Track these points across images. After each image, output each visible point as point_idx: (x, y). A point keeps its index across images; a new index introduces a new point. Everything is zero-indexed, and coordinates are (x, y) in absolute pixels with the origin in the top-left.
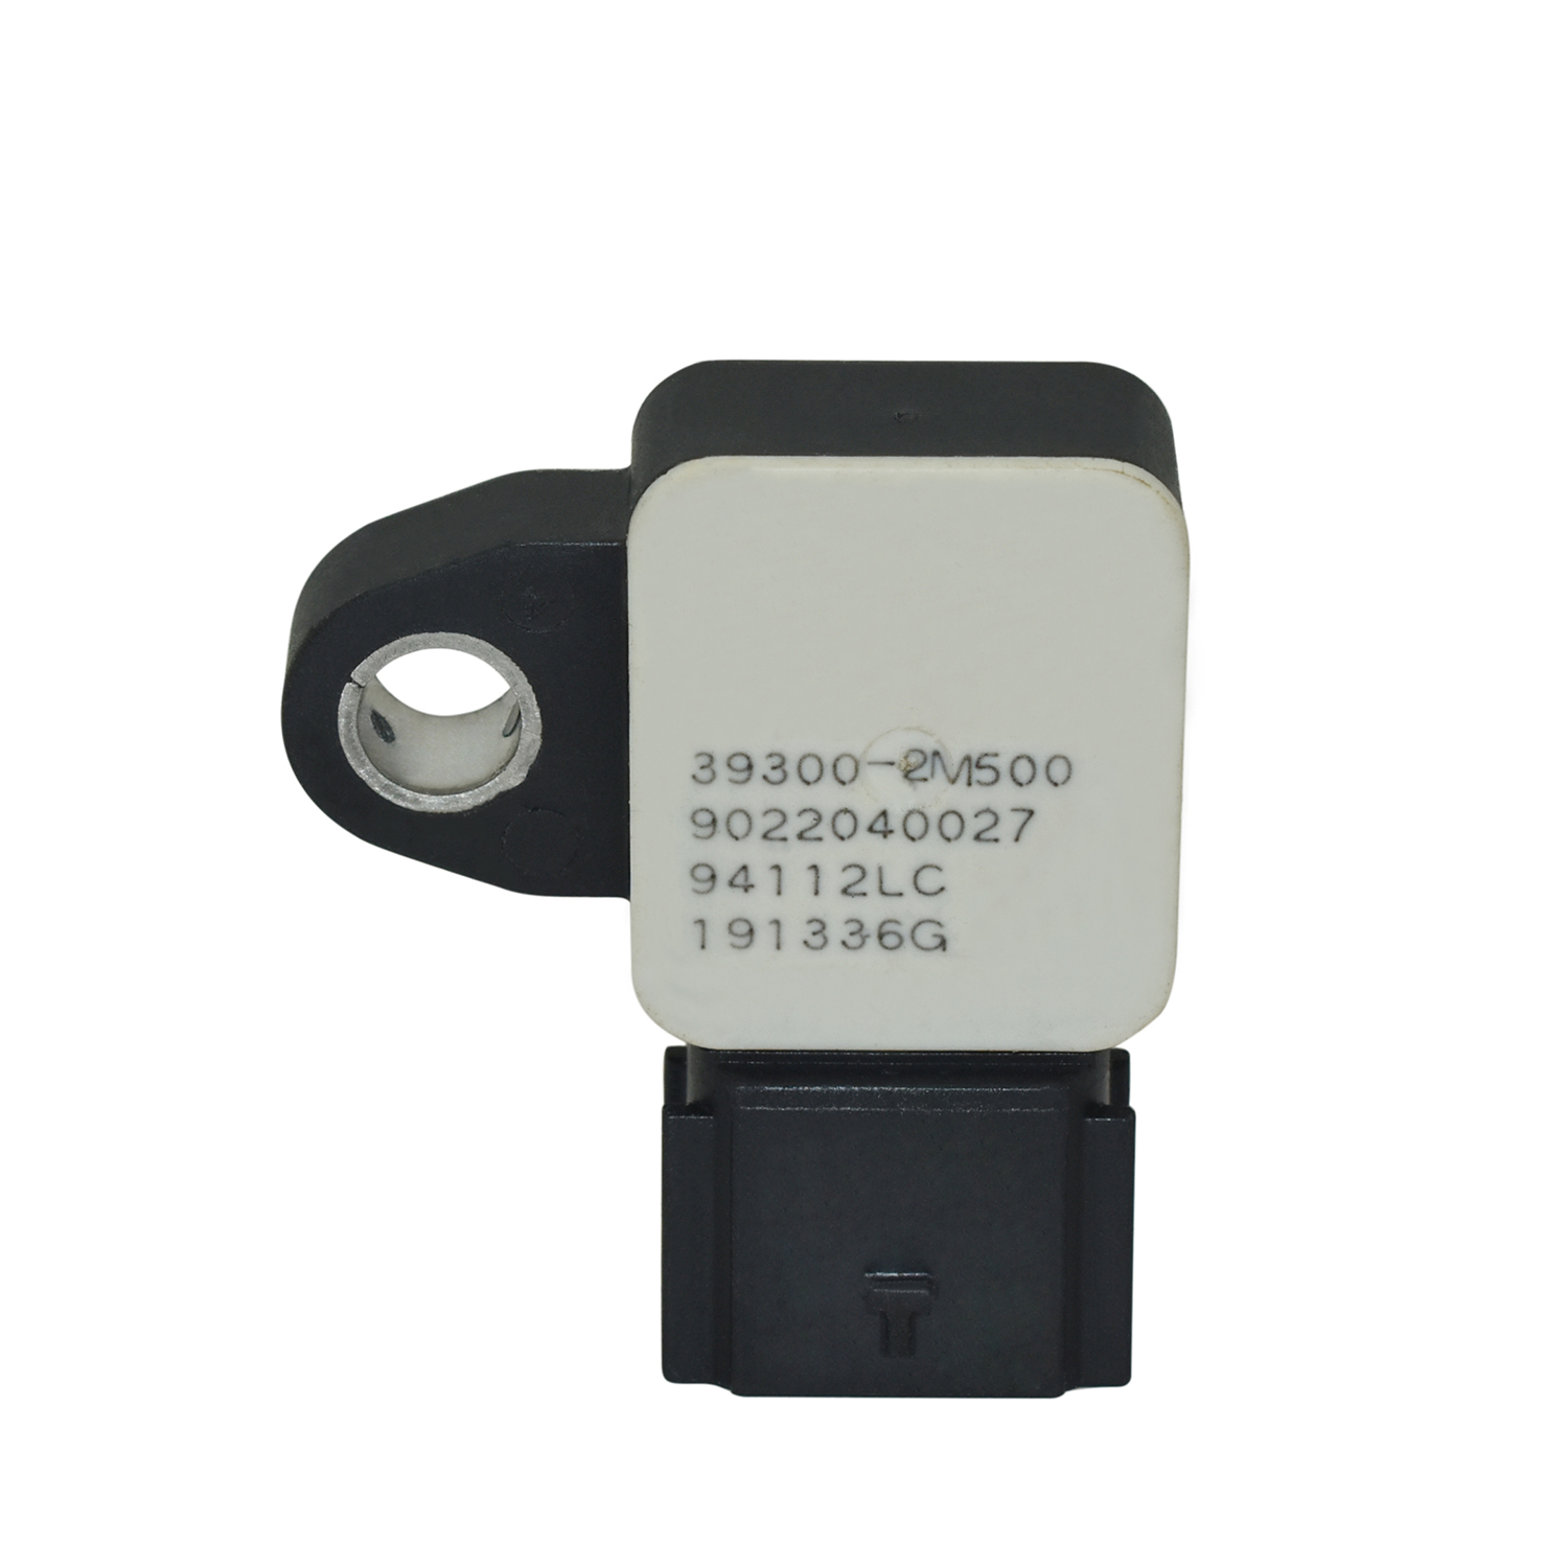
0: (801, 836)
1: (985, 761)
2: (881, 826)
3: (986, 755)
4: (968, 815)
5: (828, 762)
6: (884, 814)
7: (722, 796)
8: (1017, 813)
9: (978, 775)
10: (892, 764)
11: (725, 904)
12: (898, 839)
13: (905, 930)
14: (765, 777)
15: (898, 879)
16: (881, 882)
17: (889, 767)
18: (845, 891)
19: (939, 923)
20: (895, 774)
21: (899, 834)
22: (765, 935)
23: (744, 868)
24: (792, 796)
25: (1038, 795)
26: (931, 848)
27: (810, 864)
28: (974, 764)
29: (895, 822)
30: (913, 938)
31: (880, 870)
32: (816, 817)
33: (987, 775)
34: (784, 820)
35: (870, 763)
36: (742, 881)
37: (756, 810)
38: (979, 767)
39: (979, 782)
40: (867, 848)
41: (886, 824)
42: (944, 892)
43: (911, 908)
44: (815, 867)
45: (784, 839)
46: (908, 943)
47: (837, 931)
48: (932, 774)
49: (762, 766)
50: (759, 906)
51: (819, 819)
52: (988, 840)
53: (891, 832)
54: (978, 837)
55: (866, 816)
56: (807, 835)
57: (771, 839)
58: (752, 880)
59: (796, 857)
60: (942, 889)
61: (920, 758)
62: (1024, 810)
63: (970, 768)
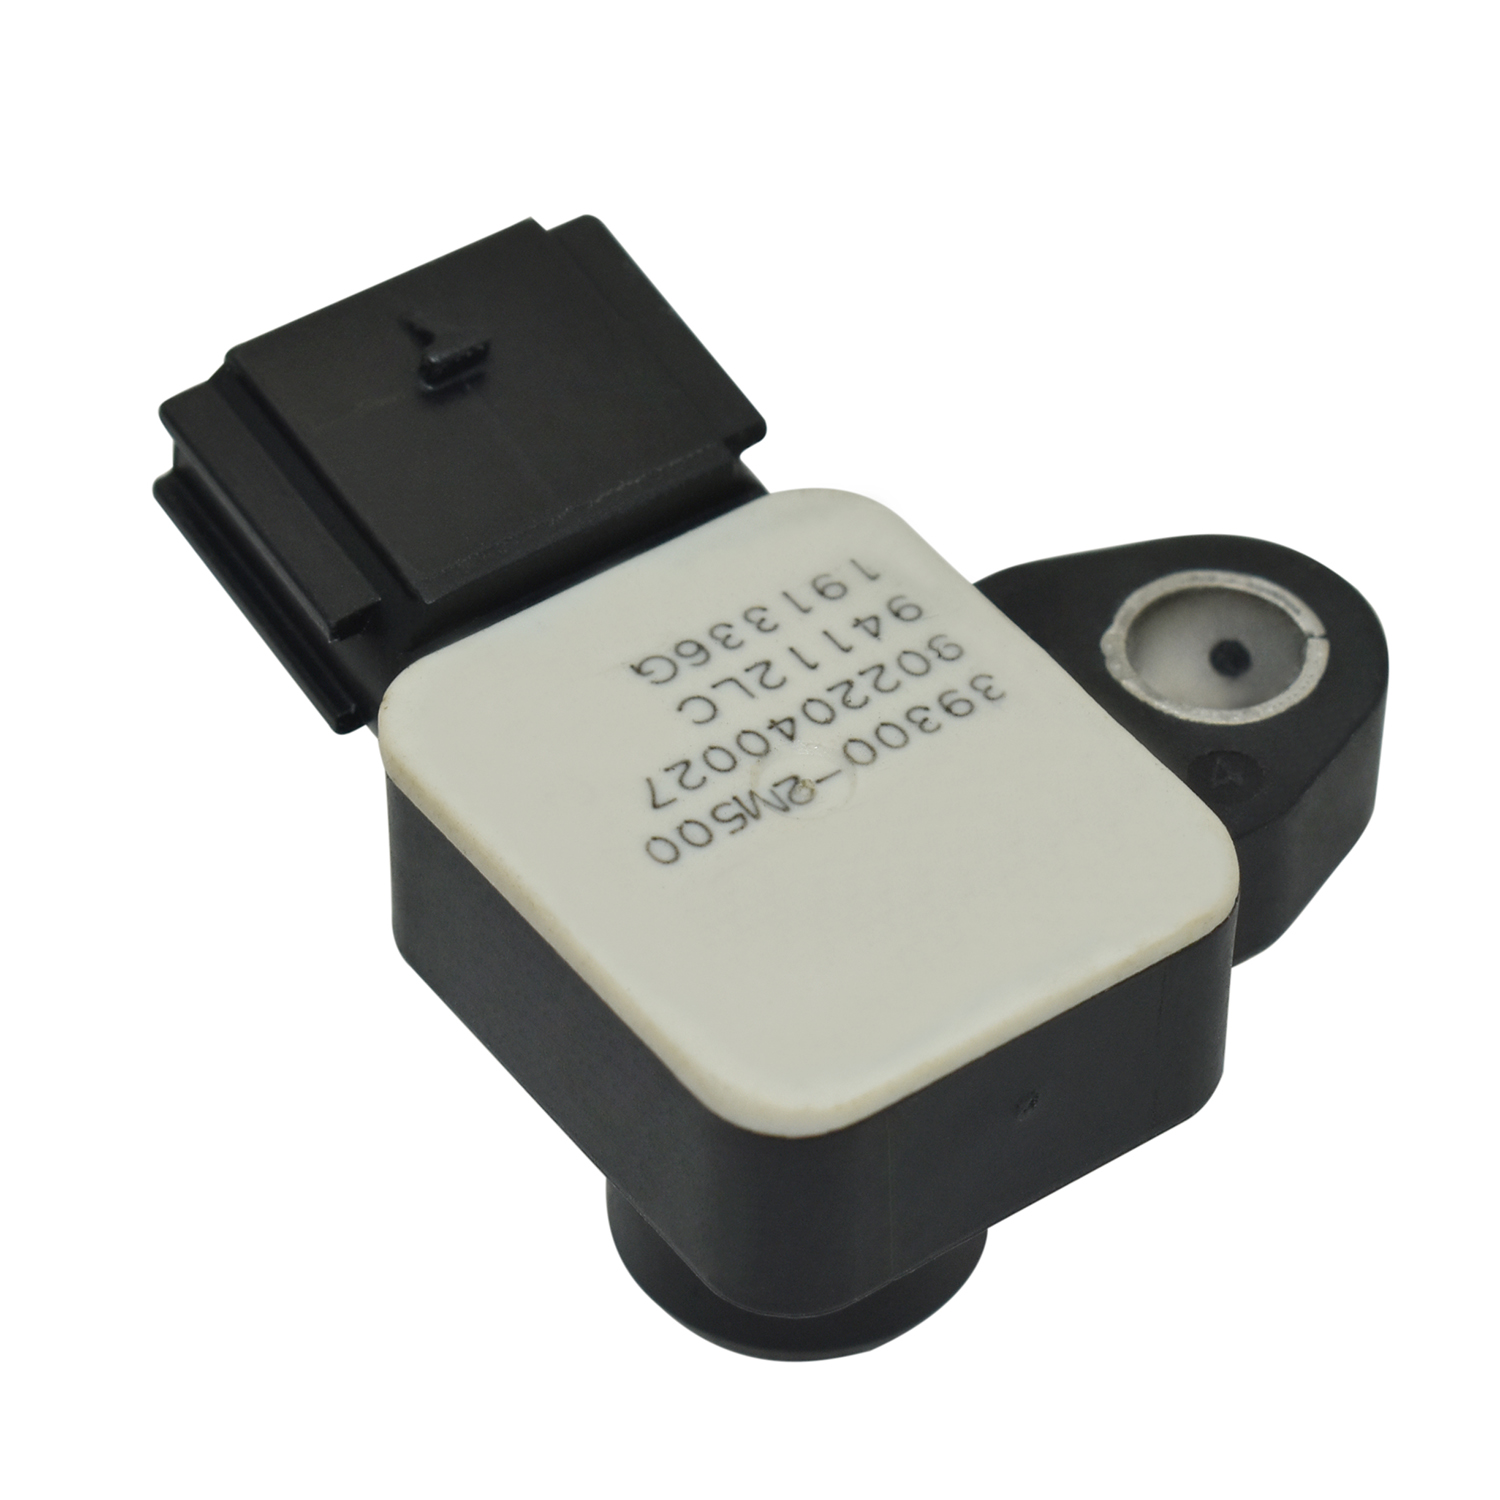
0: (850, 684)
1: (738, 823)
2: (786, 728)
3: (742, 828)
4: (712, 775)
5: (881, 750)
6: (791, 737)
7: (950, 677)
8: (671, 799)
9: (735, 809)
10: (818, 781)
11: (867, 600)
12: (760, 725)
13: (682, 663)
14: (926, 709)
15: (727, 697)
16: (741, 686)
17: (818, 778)
18: (768, 664)
19: (657, 683)
20: (808, 774)
21: (762, 728)
22: (807, 597)
23: (876, 635)
24: (890, 708)
25: (664, 823)
26: (722, 733)
27: (818, 668)
28: (745, 813)
29: (774, 737)
30: (670, 661)
31: (751, 695)
32: (850, 704)
33: (725, 813)
34: (876, 686)
35: (838, 772)
36: (870, 625)
37: (909, 683)
38: (740, 816)
39: (727, 804)
40: (783, 704)
41: (781, 731)
42: (676, 706)
43: (694, 680)
44: (814, 667)
45: (862, 673)
46: (671, 655)
47: (743, 631)
48: (773, 793)
49: (937, 715)
50: (836, 616)
51: (846, 703)
52: (676, 765)
53: (771, 728)
54: (687, 764)
55: (804, 727)
56: (845, 687)
57: (873, 668)
58: (859, 631)
59: (838, 667)
60: (680, 709)
61: (796, 797)
62: (664, 805)
63: (747, 811)
